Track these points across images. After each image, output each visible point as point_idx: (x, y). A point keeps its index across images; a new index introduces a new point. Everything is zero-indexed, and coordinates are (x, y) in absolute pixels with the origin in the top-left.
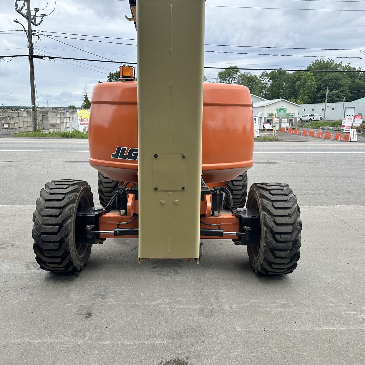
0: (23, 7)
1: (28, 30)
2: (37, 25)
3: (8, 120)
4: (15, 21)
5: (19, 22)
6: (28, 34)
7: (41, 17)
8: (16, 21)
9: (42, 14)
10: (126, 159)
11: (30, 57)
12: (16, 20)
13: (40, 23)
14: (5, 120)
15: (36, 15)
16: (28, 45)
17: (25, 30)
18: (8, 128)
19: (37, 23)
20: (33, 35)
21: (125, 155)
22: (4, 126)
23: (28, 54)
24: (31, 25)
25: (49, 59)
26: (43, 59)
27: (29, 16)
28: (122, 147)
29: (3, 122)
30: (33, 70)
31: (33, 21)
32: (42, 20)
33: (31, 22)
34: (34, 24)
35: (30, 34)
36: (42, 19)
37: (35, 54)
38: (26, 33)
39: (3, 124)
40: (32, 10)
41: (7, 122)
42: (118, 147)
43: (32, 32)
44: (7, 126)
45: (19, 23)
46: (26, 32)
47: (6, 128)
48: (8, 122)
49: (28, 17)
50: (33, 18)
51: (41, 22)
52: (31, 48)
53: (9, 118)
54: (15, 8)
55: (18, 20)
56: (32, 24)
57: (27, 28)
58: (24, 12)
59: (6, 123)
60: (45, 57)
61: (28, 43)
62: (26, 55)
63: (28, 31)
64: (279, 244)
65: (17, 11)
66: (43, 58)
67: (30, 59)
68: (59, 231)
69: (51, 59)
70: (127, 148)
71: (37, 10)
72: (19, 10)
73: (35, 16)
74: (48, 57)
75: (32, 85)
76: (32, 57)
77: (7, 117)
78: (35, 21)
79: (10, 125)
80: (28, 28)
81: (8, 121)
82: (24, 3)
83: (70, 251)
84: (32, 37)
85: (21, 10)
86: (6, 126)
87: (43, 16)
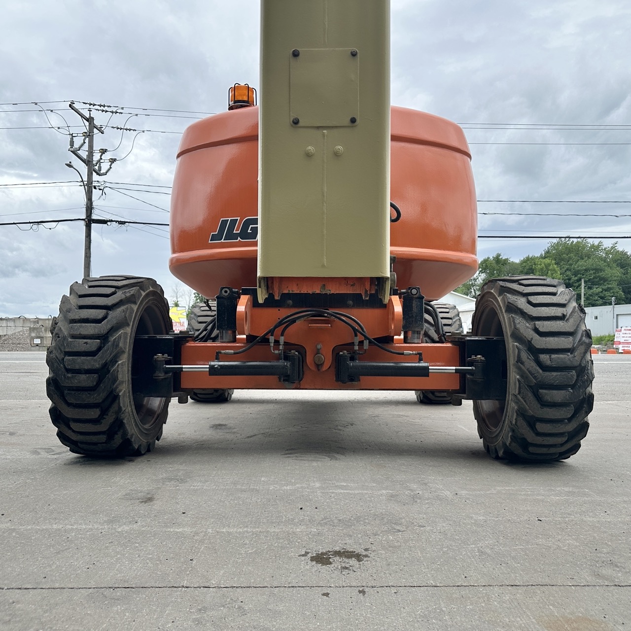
0: (82, 145)
1: (88, 181)
2: (101, 175)
3: (42, 331)
4: (67, 165)
5: (74, 167)
6: (86, 187)
7: (110, 163)
8: (70, 165)
9: (111, 159)
10: (238, 240)
11: (87, 222)
12: (69, 163)
13: (107, 172)
14: (37, 332)
15: (101, 159)
16: (86, 204)
17: (82, 181)
18: (40, 345)
19: (101, 172)
20: (95, 188)
21: (234, 232)
22: (35, 342)
23: (84, 217)
24: (92, 173)
25: (117, 224)
26: (107, 225)
27: (90, 160)
28: (230, 219)
29: (33, 335)
30: (90, 242)
31: (97, 168)
32: (111, 168)
33: (92, 170)
34: (98, 174)
35: (89, 188)
36: (110, 165)
37: (94, 217)
38: (84, 185)
39: (33, 339)
40: (96, 151)
41: (39, 334)
42: (222, 219)
43: (93, 185)
44: (40, 343)
45: (72, 168)
46: (84, 183)
47: (37, 345)
48: (42, 335)
49: (88, 162)
50: (97, 164)
51: (109, 170)
52: (89, 208)
53: (43, 329)
54: (70, 147)
55: (72, 164)
56: (94, 174)
57: (85, 179)
58: (84, 154)
59: (37, 338)
60: (111, 221)
61: (86, 200)
62: (81, 218)
63: (86, 183)
64: (547, 374)
65: (71, 151)
66: (108, 223)
67: (86, 226)
68: (99, 349)
69: (120, 225)
70: (239, 218)
71: (103, 151)
72: (75, 150)
73: (99, 161)
74: (116, 221)
75: (87, 266)
76: (89, 222)
77: (41, 327)
78: (100, 168)
79: (45, 340)
80: (88, 178)
81: (41, 333)
82: (84, 140)
83: (120, 394)
84: (92, 192)
85: (79, 150)
86: (37, 341)
87: (113, 161)
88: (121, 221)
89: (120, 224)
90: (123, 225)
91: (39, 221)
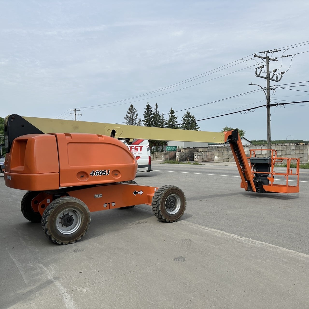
0: (261, 72)
1: (267, 87)
11: (268, 106)
12: (251, 84)
13: (280, 79)
20: (271, 89)
26: (276, 106)
27: (268, 77)
36: (281, 76)
40: (271, 72)
62: (265, 105)
65: (256, 76)
71: (275, 71)
74: (280, 104)
84: (270, 92)
85: (259, 75)
87: (283, 73)
88: (282, 104)
89: (282, 105)
90: (283, 105)
91: (248, 109)
